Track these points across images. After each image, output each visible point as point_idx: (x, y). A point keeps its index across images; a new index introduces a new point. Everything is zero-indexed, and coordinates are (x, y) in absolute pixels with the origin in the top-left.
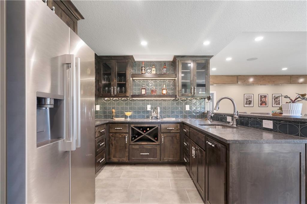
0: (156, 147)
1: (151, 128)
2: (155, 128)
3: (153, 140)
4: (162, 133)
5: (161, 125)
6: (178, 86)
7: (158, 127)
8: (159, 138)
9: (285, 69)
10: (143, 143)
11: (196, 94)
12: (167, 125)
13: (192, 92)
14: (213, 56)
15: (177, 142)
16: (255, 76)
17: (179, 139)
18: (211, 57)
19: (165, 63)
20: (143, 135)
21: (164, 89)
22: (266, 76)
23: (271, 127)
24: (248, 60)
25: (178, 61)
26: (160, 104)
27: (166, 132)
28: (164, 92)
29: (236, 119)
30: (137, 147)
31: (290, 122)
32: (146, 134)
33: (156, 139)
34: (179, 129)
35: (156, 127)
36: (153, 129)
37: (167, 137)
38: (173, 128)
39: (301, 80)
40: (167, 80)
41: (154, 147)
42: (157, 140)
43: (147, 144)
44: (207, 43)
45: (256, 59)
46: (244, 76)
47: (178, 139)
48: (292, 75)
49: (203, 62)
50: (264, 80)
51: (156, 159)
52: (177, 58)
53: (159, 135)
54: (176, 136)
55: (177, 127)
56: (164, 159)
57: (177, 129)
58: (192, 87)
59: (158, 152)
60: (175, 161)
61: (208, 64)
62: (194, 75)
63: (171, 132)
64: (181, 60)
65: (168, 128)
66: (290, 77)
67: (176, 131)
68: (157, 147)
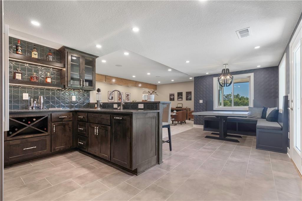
0: (44, 139)
1: (37, 118)
2: (43, 118)
3: (42, 131)
4: (53, 122)
5: (51, 114)
6: (67, 76)
7: (47, 117)
8: (49, 128)
9: (134, 76)
10: (27, 136)
11: (84, 86)
12: (59, 113)
13: (82, 84)
14: (98, 57)
15: (69, 130)
16: (117, 78)
17: (72, 126)
18: (97, 57)
19: (50, 50)
20: (27, 127)
21: (49, 77)
22: (124, 79)
23: (143, 107)
24: (116, 65)
25: (67, 52)
26: (42, 94)
27: (58, 121)
28: (49, 80)
29: (123, 105)
30: (18, 142)
31: (151, 103)
32: (32, 126)
33: (45, 129)
34: (72, 117)
35: (46, 117)
36: (42, 119)
37: (59, 125)
38: (66, 117)
39: (140, 85)
40: (51, 67)
41: (42, 138)
42: (47, 131)
43: (33, 136)
44: (99, 46)
45: (121, 66)
46: (110, 77)
47: (70, 126)
48: (137, 81)
49: (91, 59)
50: (122, 82)
51: (45, 152)
52: (65, 49)
53: (49, 124)
54: (68, 124)
55: (70, 115)
56: (55, 149)
57: (70, 118)
58: (82, 80)
59: (48, 143)
60: (67, 148)
61: (94, 63)
62: (83, 69)
63: (63, 120)
64: (70, 52)
65: (60, 117)
66: (135, 82)
67: (69, 119)
68: (46, 138)
